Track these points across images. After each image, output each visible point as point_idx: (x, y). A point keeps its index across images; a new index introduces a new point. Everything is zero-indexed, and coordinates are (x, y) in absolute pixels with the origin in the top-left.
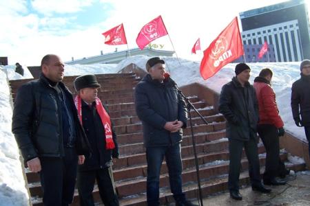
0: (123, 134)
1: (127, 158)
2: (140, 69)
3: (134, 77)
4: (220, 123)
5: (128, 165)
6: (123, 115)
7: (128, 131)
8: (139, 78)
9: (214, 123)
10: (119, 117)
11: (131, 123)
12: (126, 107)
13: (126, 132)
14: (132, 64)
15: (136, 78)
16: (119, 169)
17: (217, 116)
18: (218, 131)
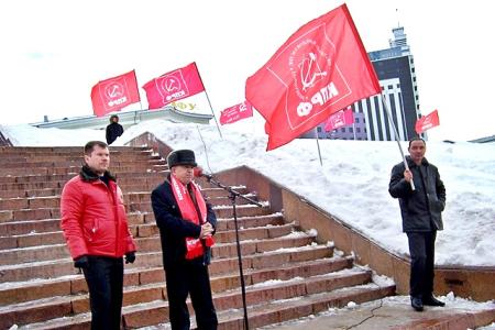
1: (139, 274)
2: (159, 141)
3: (149, 153)
4: (278, 226)
5: (140, 284)
6: (132, 210)
7: (140, 234)
8: (157, 155)
9: (269, 226)
11: (145, 222)
12: (138, 198)
13: (138, 236)
14: (147, 133)
15: (153, 155)
17: (274, 215)
18: (275, 239)
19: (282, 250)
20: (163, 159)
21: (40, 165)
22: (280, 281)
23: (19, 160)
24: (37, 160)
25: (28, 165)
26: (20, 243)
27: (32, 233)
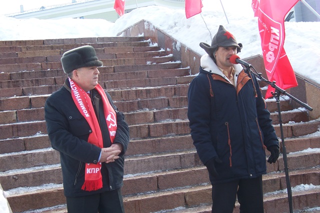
0: (144, 138)
1: (158, 178)
2: (158, 30)
3: (147, 44)
4: (302, 123)
5: (158, 189)
6: (140, 108)
7: (152, 134)
8: (156, 45)
9: (291, 123)
10: (133, 110)
11: (155, 120)
12: (144, 94)
13: (149, 135)
14: (143, 21)
15: (151, 45)
16: (145, 194)
17: (295, 110)
18: (300, 138)
19: (309, 151)
20: (162, 50)
21: (33, 59)
22: (312, 186)
23: (9, 55)
24: (29, 54)
25: (21, 60)
26: (28, 145)
27: (38, 135)
